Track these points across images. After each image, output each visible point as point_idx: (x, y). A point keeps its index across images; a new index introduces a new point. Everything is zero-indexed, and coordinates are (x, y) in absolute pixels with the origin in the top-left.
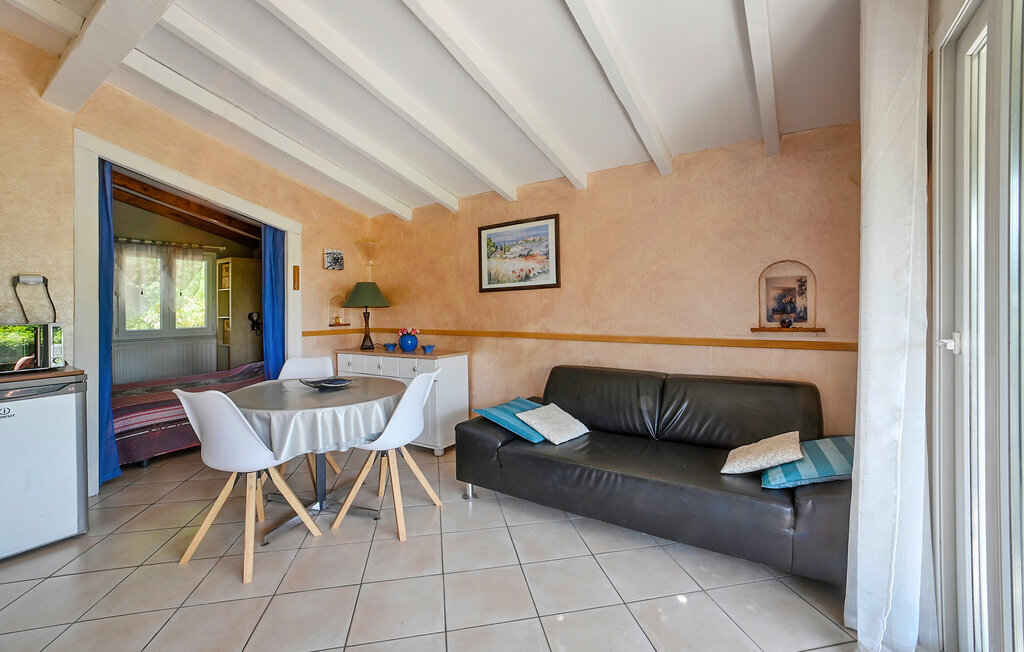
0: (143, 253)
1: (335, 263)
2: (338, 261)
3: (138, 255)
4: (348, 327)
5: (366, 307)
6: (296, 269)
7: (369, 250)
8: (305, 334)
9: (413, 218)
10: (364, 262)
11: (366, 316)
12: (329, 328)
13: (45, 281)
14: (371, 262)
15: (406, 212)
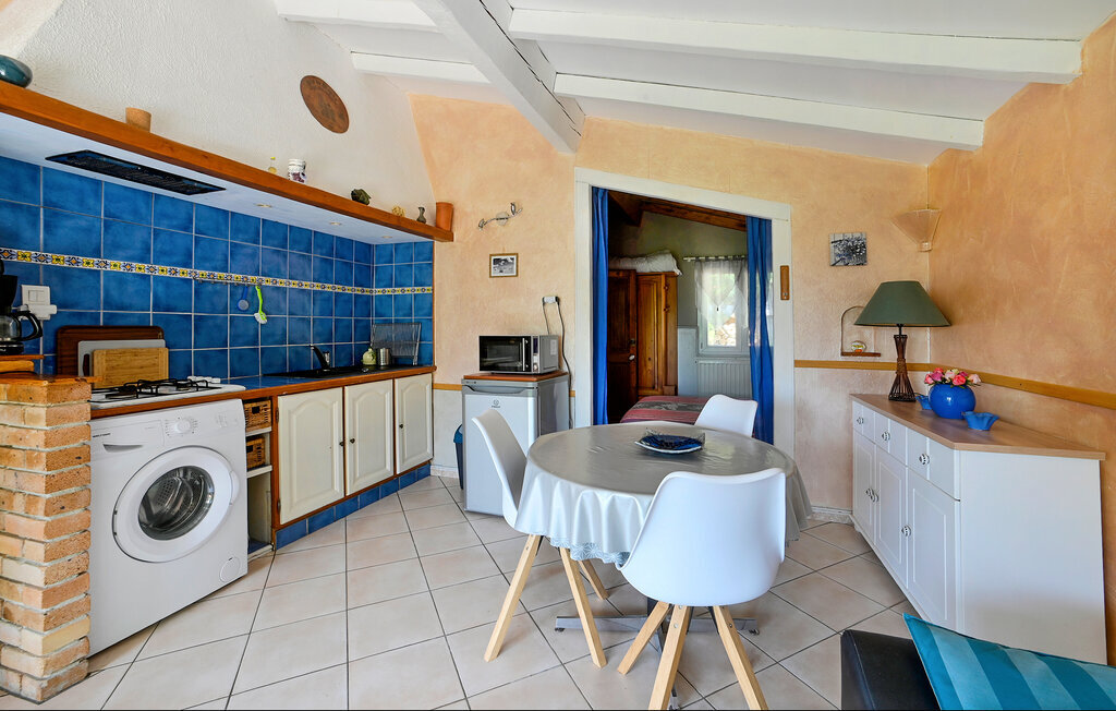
0: (718, 270)
1: (849, 256)
2: (853, 252)
3: (714, 272)
4: (878, 359)
5: (900, 326)
6: (785, 270)
7: (920, 226)
8: (798, 364)
9: (986, 138)
10: (915, 246)
11: (901, 342)
12: (841, 359)
13: (557, 299)
14: (927, 245)
15: (970, 132)
